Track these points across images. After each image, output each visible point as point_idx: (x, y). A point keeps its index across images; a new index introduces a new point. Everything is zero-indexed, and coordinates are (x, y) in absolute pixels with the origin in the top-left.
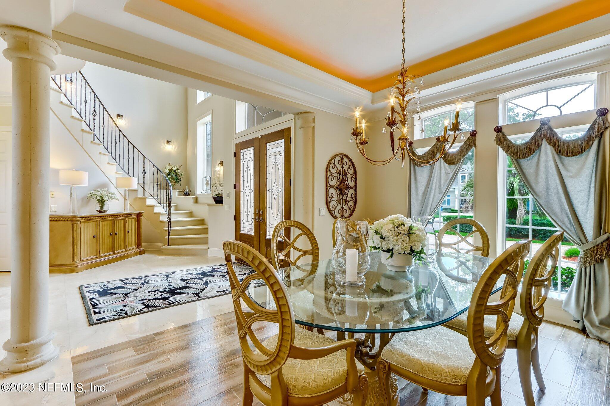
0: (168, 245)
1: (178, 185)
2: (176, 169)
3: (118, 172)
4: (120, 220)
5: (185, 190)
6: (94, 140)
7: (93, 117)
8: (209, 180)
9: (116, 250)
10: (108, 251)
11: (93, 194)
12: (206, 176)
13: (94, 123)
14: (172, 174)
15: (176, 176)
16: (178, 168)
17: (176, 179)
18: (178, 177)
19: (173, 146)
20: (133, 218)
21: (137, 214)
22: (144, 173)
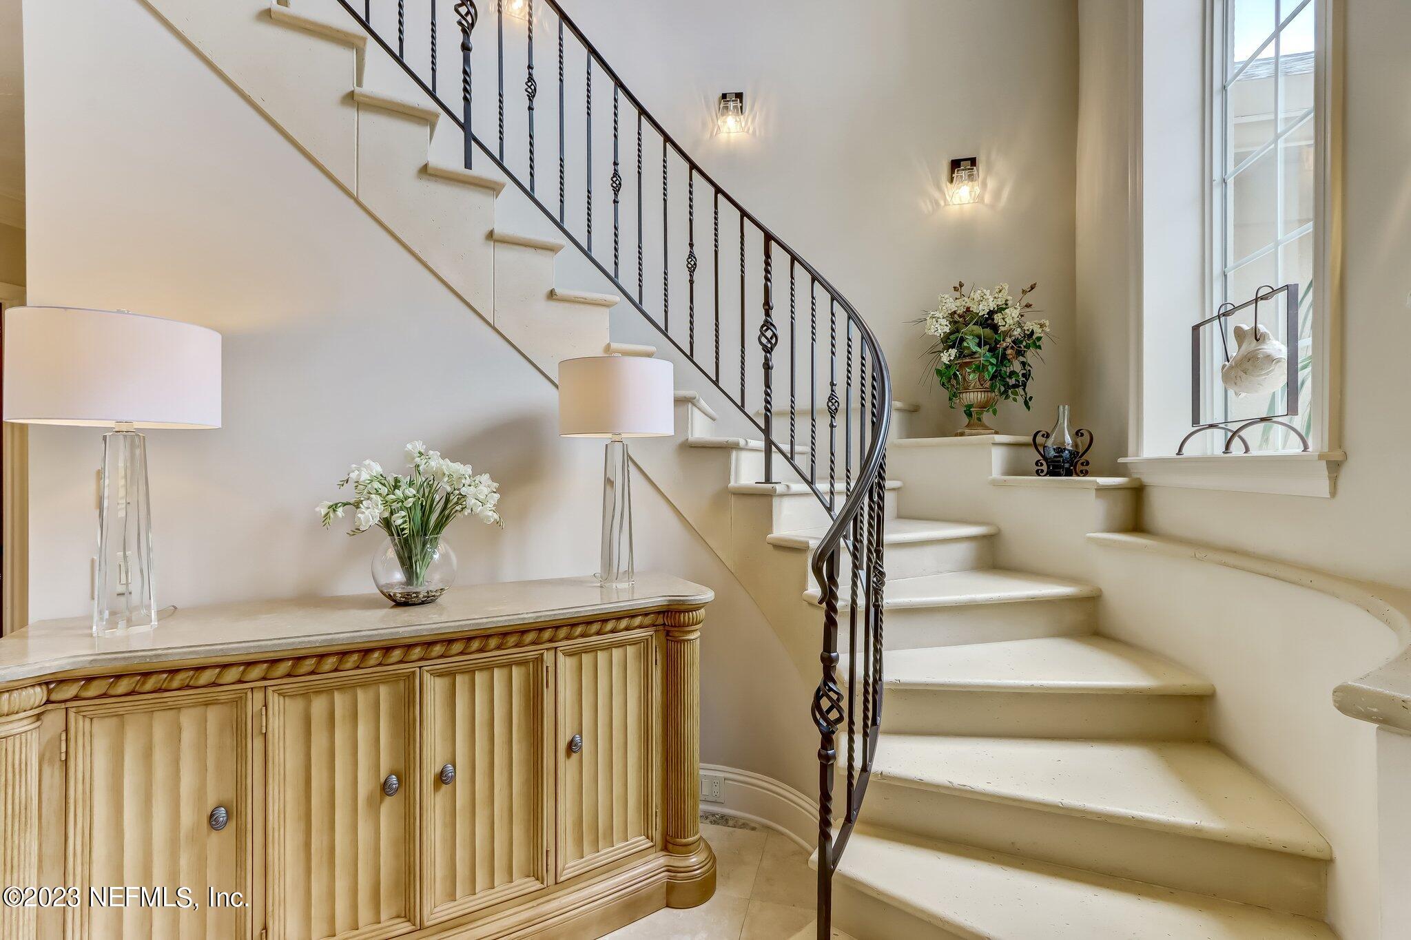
1: (1014, 406)
2: (994, 309)
5: (1047, 436)
6: (465, 169)
7: (460, 33)
9: (452, 898)
10: (363, 916)
14: (971, 344)
15: (993, 348)
16: (1009, 298)
17: (992, 370)
18: (1009, 351)
19: (984, 185)
20: (622, 645)
21: (659, 613)
22: (769, 341)
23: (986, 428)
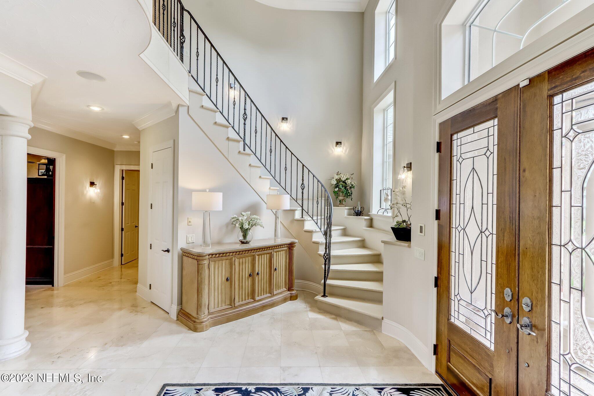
0: (324, 296)
1: (348, 200)
2: (345, 179)
3: (271, 188)
4: (264, 254)
5: (356, 207)
6: (244, 151)
7: (244, 121)
8: (389, 194)
9: (258, 296)
10: (247, 298)
11: (235, 219)
12: (385, 187)
13: (245, 129)
14: (341, 186)
15: (345, 188)
16: (348, 177)
17: (345, 193)
18: (349, 189)
19: (343, 148)
20: (282, 251)
21: (288, 244)
22: (303, 187)
23: (343, 205)
